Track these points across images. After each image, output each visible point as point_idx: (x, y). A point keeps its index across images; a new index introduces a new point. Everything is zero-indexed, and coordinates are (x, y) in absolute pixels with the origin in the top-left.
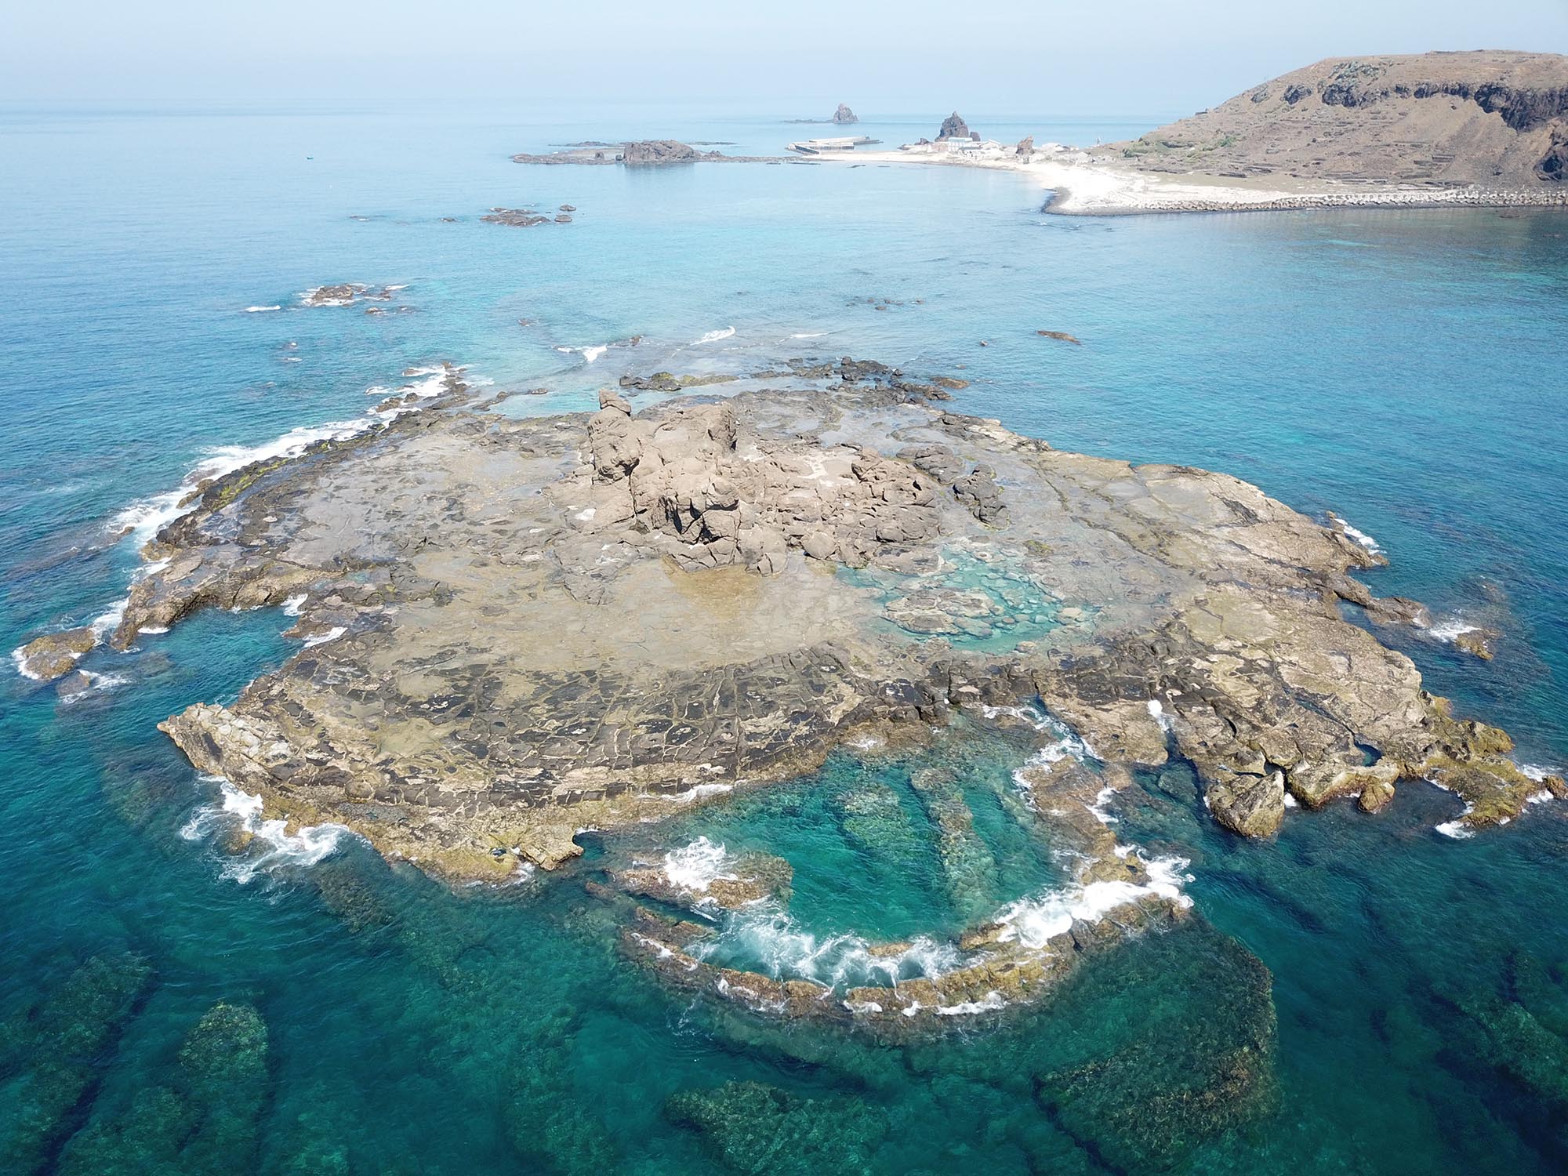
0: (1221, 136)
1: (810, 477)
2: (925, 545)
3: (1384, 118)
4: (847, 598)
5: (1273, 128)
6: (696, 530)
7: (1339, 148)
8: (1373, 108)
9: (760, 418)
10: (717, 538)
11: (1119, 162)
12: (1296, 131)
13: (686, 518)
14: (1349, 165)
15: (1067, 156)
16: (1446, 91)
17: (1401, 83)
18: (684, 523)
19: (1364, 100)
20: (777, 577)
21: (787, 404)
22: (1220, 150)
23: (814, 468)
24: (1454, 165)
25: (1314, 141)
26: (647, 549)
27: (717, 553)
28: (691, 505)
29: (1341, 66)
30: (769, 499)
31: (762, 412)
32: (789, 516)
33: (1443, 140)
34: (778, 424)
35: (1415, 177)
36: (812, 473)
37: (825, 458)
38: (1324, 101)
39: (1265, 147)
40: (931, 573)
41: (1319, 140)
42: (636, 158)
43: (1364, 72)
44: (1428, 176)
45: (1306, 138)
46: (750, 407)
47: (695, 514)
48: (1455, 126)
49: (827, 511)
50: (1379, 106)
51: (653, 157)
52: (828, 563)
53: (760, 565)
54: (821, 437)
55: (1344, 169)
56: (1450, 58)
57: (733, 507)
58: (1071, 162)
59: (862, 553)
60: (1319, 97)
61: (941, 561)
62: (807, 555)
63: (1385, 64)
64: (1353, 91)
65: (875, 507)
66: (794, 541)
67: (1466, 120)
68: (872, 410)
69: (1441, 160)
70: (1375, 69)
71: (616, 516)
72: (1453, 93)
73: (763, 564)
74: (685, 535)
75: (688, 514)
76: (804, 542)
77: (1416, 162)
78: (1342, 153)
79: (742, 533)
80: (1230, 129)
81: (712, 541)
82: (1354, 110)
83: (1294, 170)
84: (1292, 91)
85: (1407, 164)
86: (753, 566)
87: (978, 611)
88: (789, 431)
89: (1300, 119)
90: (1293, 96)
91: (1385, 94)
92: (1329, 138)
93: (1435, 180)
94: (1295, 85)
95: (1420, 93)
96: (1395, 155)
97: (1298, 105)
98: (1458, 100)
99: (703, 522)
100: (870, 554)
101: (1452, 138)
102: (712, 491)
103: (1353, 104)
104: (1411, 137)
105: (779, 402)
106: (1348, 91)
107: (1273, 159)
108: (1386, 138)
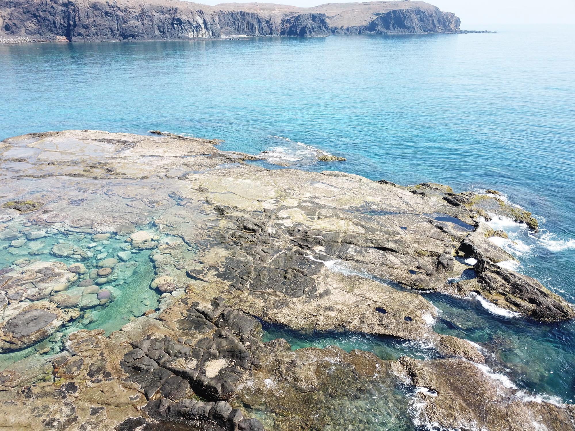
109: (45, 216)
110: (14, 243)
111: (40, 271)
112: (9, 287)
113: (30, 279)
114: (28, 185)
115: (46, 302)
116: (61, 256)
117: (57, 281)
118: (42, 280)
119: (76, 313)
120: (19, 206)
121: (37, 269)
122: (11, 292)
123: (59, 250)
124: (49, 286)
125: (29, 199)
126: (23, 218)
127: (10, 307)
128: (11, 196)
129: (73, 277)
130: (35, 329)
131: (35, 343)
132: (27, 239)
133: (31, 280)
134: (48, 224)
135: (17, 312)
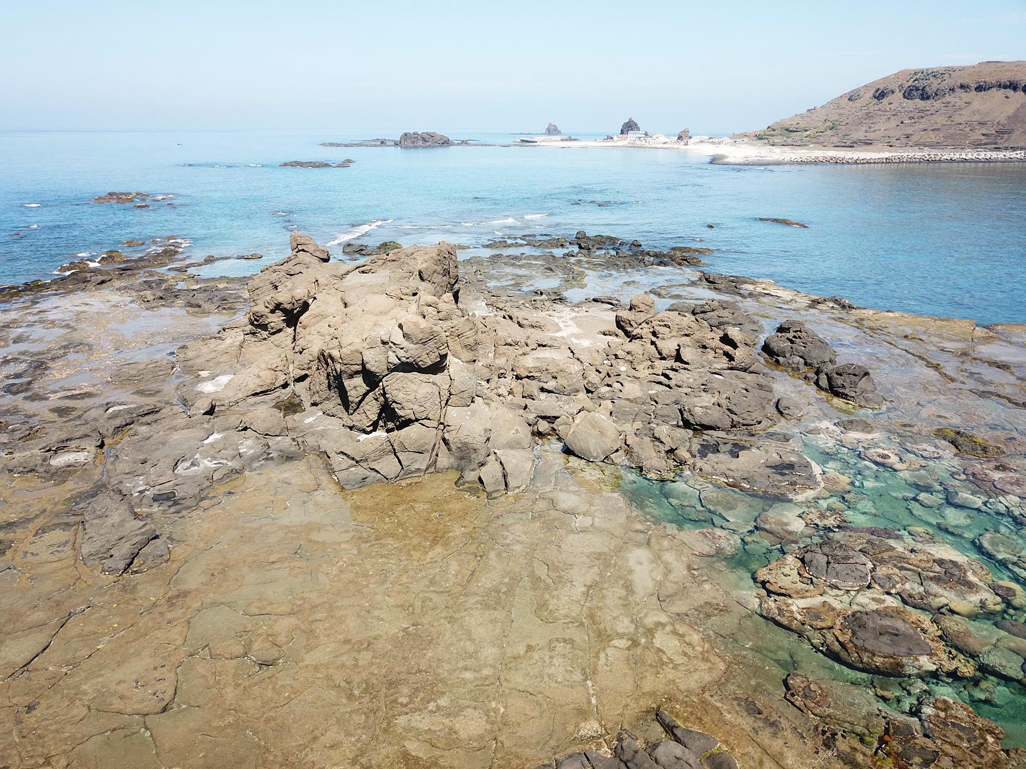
0: (829, 124)
1: (559, 334)
2: (771, 435)
3: (954, 106)
4: (669, 557)
5: (868, 116)
6: (371, 409)
7: (924, 127)
8: (944, 100)
9: (492, 277)
10: (408, 423)
11: (754, 142)
12: (886, 117)
13: (355, 386)
14: (932, 137)
15: (716, 140)
16: (1000, 86)
17: (965, 82)
18: (353, 396)
19: (936, 94)
20: (517, 498)
21: (521, 266)
22: (829, 132)
23: (561, 325)
24: (1014, 136)
25: (902, 123)
26: (284, 443)
27: (405, 450)
28: (363, 364)
29: (916, 73)
30: (501, 362)
31: (494, 272)
32: (533, 387)
33: (1002, 119)
34: (513, 282)
35: (985, 144)
36: (560, 330)
37: (574, 314)
38: (904, 97)
39: (864, 129)
40: (810, 494)
41: (906, 122)
42: (408, 143)
43: (934, 76)
44: (995, 144)
45: (893, 123)
46: (480, 268)
47: (372, 379)
48: (1010, 109)
49: (594, 378)
50: (948, 98)
51: (420, 143)
52: (609, 469)
53: (484, 473)
54: (565, 294)
55: (929, 140)
56: (999, 65)
57: (437, 367)
58: (719, 143)
59: (671, 451)
60: (901, 95)
61: (817, 469)
62: (568, 451)
63: (950, 71)
64: (927, 89)
65: (671, 374)
66: (544, 426)
67: (1018, 105)
68: (618, 271)
69: (1003, 133)
70: (942, 74)
71: (254, 385)
72: (1005, 87)
73: (490, 473)
74: (356, 416)
75: (359, 380)
76: (561, 429)
77: (983, 135)
78: (925, 130)
79: (454, 414)
80: (834, 119)
81: (399, 428)
82: (929, 102)
83: (889, 142)
84: (880, 92)
85: (977, 135)
86: (471, 476)
87: (975, 598)
88: (525, 289)
89: (888, 109)
90: (880, 95)
91: (953, 90)
92: (913, 121)
93: (1001, 146)
94: (882, 87)
95: (979, 89)
96: (968, 129)
97: (885, 101)
98: (1010, 92)
99: (384, 394)
100: (683, 453)
101: (1009, 118)
102: (398, 338)
103: (928, 98)
104: (977, 118)
105: (513, 265)
106: (923, 90)
107: (871, 136)
108: (957, 119)
109: (997, 475)
110: (923, 496)
111: (941, 562)
112: (882, 561)
113: (918, 567)
114: (992, 411)
115: (925, 619)
116: (990, 556)
117: (961, 595)
118: (937, 580)
119: (967, 669)
120: (960, 440)
121: (938, 556)
122: (882, 571)
123: (993, 543)
124: (945, 596)
125: (982, 435)
126: (956, 462)
127: (869, 593)
128: (956, 421)
129: (993, 602)
130: (888, 650)
131: (877, 671)
132: (947, 499)
133: (920, 570)
134: (996, 490)
135: (874, 606)
